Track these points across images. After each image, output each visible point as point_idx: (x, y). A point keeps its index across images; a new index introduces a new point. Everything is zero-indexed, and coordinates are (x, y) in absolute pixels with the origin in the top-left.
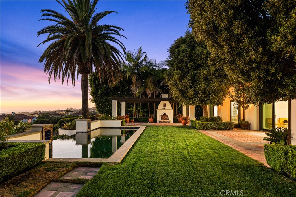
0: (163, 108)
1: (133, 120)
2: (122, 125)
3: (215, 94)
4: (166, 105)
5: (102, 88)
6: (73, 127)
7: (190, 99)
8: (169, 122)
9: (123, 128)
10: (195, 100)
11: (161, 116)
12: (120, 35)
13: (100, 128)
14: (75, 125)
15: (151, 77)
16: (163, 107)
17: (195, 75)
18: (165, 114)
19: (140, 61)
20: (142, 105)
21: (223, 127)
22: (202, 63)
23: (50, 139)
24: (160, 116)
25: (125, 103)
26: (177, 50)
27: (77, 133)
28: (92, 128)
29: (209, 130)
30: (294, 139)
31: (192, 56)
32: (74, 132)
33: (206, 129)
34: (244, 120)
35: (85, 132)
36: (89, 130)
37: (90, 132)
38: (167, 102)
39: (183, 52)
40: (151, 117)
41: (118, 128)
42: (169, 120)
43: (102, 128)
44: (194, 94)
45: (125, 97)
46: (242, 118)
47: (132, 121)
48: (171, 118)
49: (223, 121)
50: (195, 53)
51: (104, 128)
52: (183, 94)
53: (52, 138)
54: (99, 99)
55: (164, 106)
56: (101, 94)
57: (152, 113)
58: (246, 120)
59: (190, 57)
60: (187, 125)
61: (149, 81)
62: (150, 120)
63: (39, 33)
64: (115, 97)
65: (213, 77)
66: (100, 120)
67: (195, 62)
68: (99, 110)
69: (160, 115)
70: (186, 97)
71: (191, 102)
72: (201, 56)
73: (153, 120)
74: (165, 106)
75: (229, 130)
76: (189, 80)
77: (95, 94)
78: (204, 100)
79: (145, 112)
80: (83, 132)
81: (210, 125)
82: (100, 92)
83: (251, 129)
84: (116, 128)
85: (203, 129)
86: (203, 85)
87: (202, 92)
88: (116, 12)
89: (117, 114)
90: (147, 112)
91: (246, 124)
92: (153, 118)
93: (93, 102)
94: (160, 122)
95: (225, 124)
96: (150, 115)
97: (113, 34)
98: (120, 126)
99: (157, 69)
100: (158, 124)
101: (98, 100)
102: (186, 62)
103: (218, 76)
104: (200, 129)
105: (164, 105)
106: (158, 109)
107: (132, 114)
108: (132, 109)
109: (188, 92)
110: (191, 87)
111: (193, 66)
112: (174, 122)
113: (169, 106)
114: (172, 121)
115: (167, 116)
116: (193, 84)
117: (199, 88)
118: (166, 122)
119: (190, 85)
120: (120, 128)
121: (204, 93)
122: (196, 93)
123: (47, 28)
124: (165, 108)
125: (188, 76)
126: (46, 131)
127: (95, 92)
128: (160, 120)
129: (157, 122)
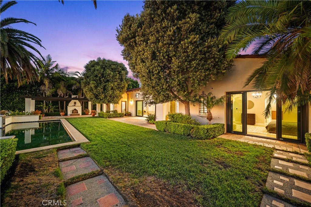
0: (73, 105)
2: (40, 119)
3: (116, 98)
7: (101, 100)
8: (79, 115)
9: (40, 121)
10: (105, 101)
12: (41, 46)
13: (12, 123)
15: (63, 82)
17: (105, 86)
18: (75, 109)
19: (50, 68)
20: (52, 103)
21: (119, 116)
22: (110, 80)
25: (34, 100)
26: (93, 68)
28: (6, 124)
29: (112, 118)
30: (157, 119)
31: (104, 74)
33: (110, 118)
34: (128, 111)
37: (4, 127)
38: (77, 101)
39: (98, 70)
40: (62, 112)
41: (36, 122)
42: (79, 113)
43: (15, 123)
44: (104, 97)
46: (127, 111)
48: (80, 112)
49: (118, 113)
50: (106, 73)
51: (17, 123)
52: (96, 96)
57: (62, 108)
58: (129, 111)
59: (103, 74)
60: (95, 116)
61: (62, 85)
62: (61, 114)
65: (115, 88)
66: (12, 116)
67: (106, 78)
70: (98, 99)
71: (102, 102)
72: (110, 75)
73: (64, 114)
74: (76, 104)
75: (122, 117)
76: (101, 89)
78: (110, 101)
79: (56, 108)
83: (132, 116)
85: (109, 118)
86: (110, 92)
87: (109, 96)
88: (35, 24)
91: (130, 113)
94: (71, 115)
95: (120, 114)
96: (61, 110)
97: (31, 41)
98: (38, 120)
99: (67, 76)
102: (99, 77)
103: (118, 88)
105: (74, 103)
106: (69, 106)
108: (42, 106)
109: (100, 96)
110: (103, 93)
111: (104, 80)
112: (82, 114)
113: (78, 103)
114: (81, 114)
115: (77, 110)
116: (104, 90)
117: (108, 94)
118: (76, 115)
119: (102, 92)
120: (38, 122)
121: (111, 97)
122: (106, 97)
125: (101, 85)
128: (71, 114)
129: (68, 115)
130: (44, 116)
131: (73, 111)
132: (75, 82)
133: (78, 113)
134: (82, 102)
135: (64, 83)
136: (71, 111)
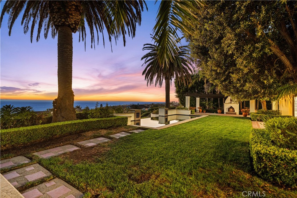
2: (191, 113)
5: (183, 88)
6: (157, 113)
8: (235, 114)
9: (192, 116)
11: (228, 109)
13: (176, 115)
14: (158, 111)
16: (229, 101)
18: (231, 107)
23: (139, 117)
25: (199, 98)
27: (159, 116)
28: (169, 114)
32: (157, 116)
35: (164, 116)
36: (166, 115)
40: (219, 109)
42: (235, 112)
43: (178, 115)
45: (202, 94)
47: (204, 111)
48: (237, 111)
51: (179, 115)
53: (140, 117)
55: (231, 101)
56: (183, 92)
60: (247, 116)
62: (218, 111)
63: (142, 59)
64: (188, 94)
66: (176, 109)
69: (227, 107)
73: (221, 111)
77: (179, 92)
80: (162, 116)
81: (265, 117)
82: (181, 91)
84: (187, 115)
89: (189, 106)
90: (217, 106)
93: (177, 98)
94: (227, 113)
100: (225, 114)
101: (180, 96)
104: (254, 120)
105: (231, 99)
106: (225, 103)
107: (205, 106)
108: (204, 103)
112: (240, 114)
114: (238, 113)
115: (233, 109)
118: (232, 114)
120: (190, 115)
123: (147, 55)
126: (137, 113)
127: (178, 91)
128: (227, 112)
129: (224, 113)
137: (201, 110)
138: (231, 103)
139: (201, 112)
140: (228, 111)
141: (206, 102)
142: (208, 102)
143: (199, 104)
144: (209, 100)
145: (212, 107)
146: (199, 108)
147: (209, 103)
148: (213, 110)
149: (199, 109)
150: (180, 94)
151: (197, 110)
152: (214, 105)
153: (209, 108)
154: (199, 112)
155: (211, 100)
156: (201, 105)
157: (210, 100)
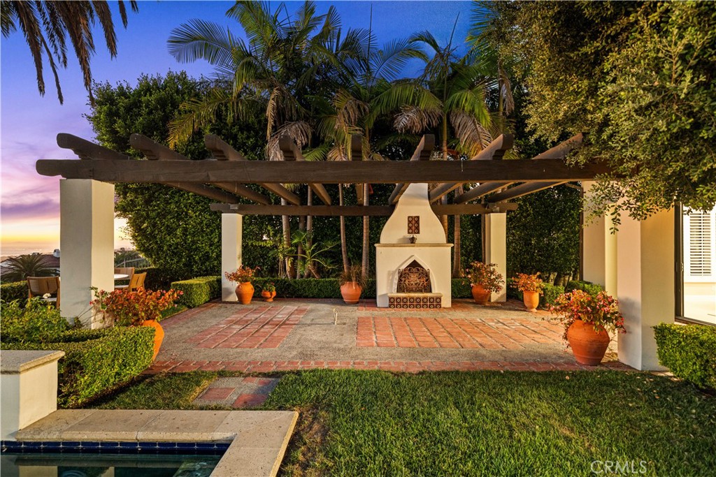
0: (404, 238)
1: (270, 291)
4: (418, 222)
8: (435, 303)
11: (397, 277)
16: (404, 232)
18: (415, 264)
20: (314, 226)
24: (391, 274)
38: (424, 212)
40: (350, 280)
42: (436, 290)
47: (268, 294)
48: (442, 286)
54: (140, 200)
55: (410, 228)
62: (344, 290)
68: (143, 245)
69: (394, 268)
73: (360, 293)
74: (417, 230)
79: (325, 255)
90: (334, 256)
92: (359, 283)
94: (394, 303)
96: (349, 269)
105: (410, 222)
106: (383, 241)
107: (275, 262)
108: (270, 243)
113: (433, 228)
114: (446, 302)
115: (424, 274)
118: (417, 304)
124: (415, 236)
128: (396, 294)
129: (379, 302)
130: (275, 299)
131: (403, 275)
132: (408, 92)
133: (428, 288)
134: (451, 219)
135: (359, 107)
136: (393, 273)
137: (249, 289)
138: (413, 240)
139: (249, 298)
140: (400, 289)
141: (280, 241)
142: (290, 238)
143: (239, 250)
144: (293, 226)
145: (309, 265)
146: (234, 277)
147: (296, 245)
148: (318, 282)
149: (236, 284)
150: (130, 196)
151: (224, 286)
152: (321, 255)
153: (294, 269)
154: (234, 298)
155: (305, 230)
156: (251, 256)
157: (301, 225)
